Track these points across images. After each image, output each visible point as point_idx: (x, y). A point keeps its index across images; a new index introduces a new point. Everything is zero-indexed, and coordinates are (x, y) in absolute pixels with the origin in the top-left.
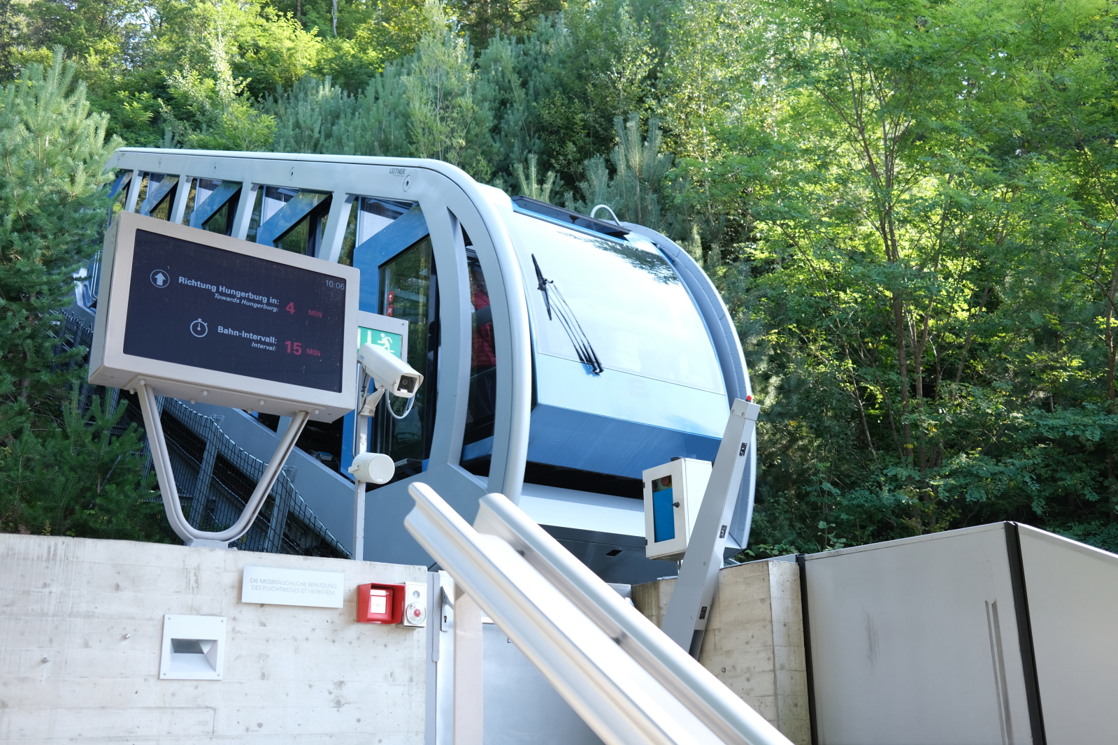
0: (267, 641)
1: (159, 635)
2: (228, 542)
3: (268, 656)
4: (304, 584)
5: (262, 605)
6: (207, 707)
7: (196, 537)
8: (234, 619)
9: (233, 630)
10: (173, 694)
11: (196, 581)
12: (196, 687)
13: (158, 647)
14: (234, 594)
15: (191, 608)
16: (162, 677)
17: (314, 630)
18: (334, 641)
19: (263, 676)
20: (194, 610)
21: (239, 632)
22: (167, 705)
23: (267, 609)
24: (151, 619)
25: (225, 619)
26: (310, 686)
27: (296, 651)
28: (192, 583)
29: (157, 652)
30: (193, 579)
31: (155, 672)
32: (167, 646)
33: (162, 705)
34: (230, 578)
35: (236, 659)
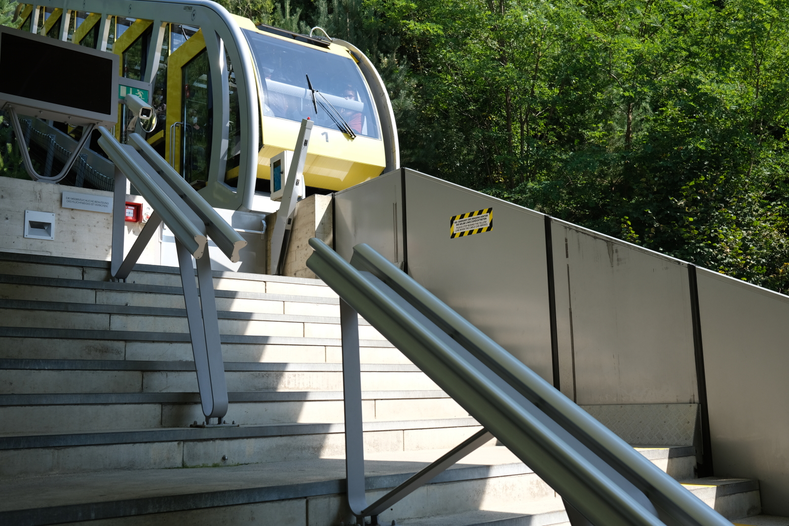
0: (75, 225)
1: (23, 219)
2: (55, 182)
3: (76, 232)
4: (93, 201)
5: (72, 209)
6: (47, 252)
7: (40, 178)
8: (59, 215)
9: (59, 219)
10: (31, 245)
11: (40, 197)
12: (42, 243)
13: (23, 224)
14: (58, 204)
15: (38, 208)
16: (25, 237)
17: (98, 222)
18: (108, 228)
19: (74, 240)
20: (39, 210)
21: (61, 220)
22: (28, 249)
23: (75, 211)
24: (19, 212)
25: (54, 214)
26: (97, 247)
27: (90, 231)
28: (38, 197)
29: (23, 226)
30: (38, 196)
31: (22, 235)
32: (27, 224)
33: (26, 249)
34: (56, 197)
35: (61, 232)
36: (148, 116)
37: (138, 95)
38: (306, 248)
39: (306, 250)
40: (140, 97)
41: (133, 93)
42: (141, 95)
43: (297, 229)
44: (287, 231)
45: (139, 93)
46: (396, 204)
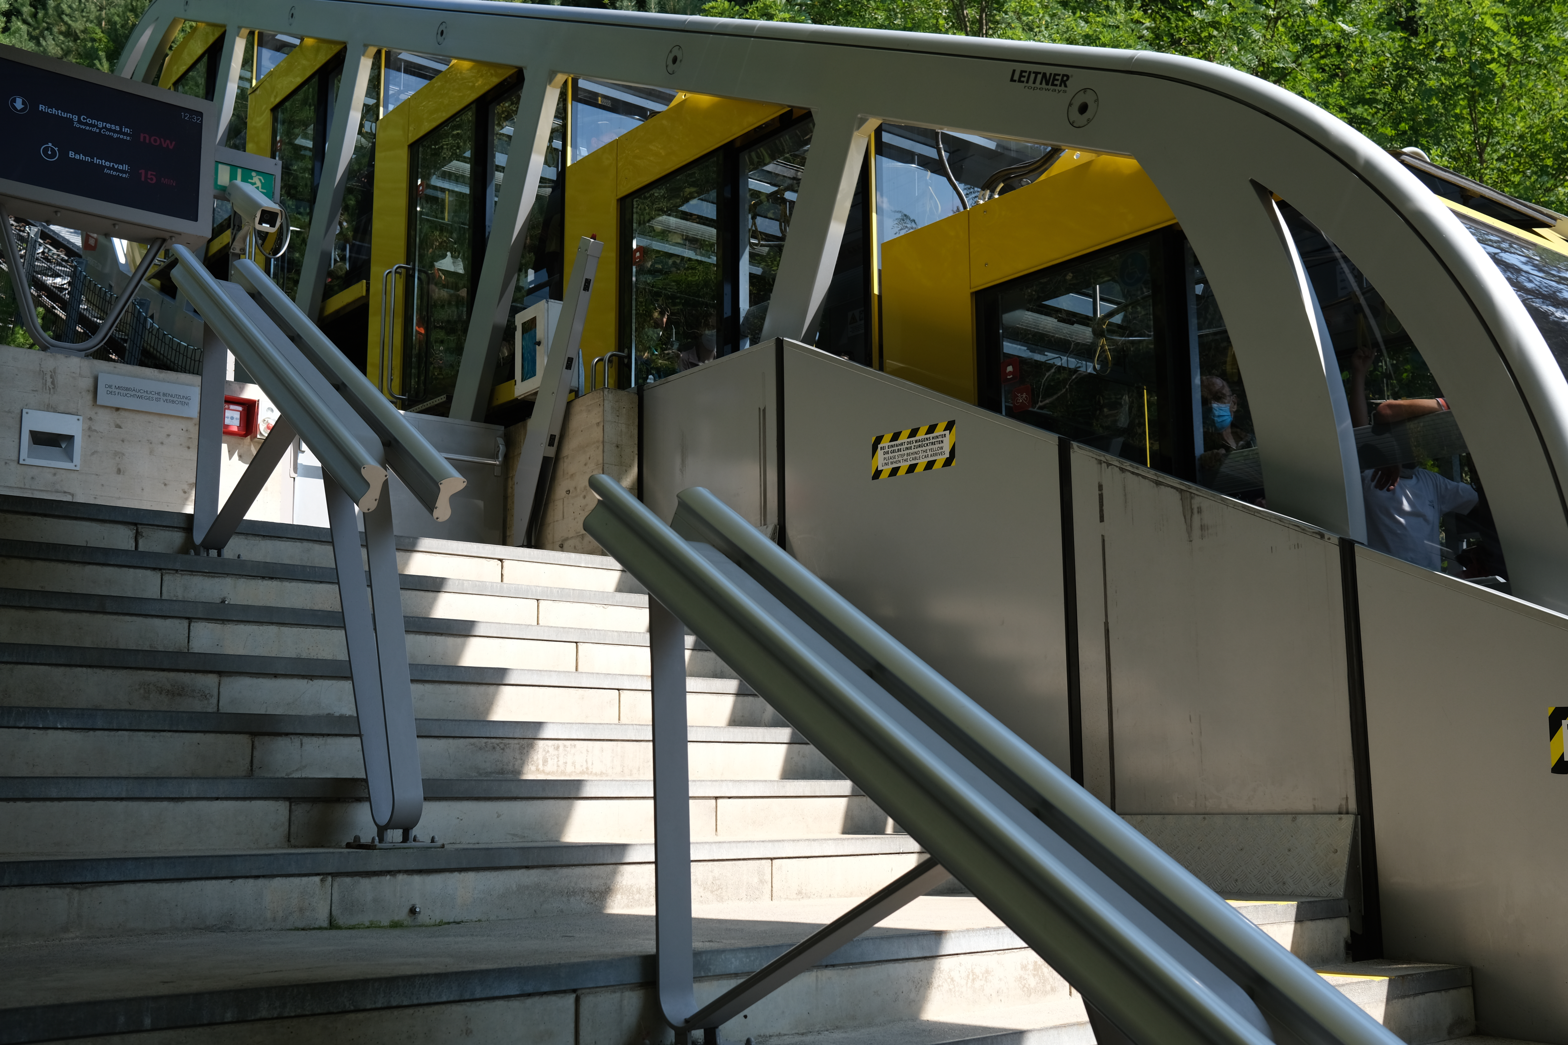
0: (123, 441)
1: (18, 426)
2: (84, 353)
3: (123, 454)
4: (159, 394)
5: (117, 409)
6: (65, 492)
7: (53, 346)
8: (90, 419)
9: (90, 428)
10: (33, 478)
11: (53, 383)
12: (55, 474)
13: (17, 436)
14: (89, 397)
15: (48, 405)
16: (21, 462)
17: (169, 435)
18: (189, 448)
19: (119, 471)
20: (51, 408)
21: (95, 431)
22: (26, 487)
23: (123, 413)
24: (9, 412)
25: (81, 418)
26: (165, 485)
27: (151, 452)
28: (49, 383)
29: (17, 441)
30: (49, 380)
31: (15, 458)
32: (26, 438)
33: (23, 486)
34: (87, 383)
35: (93, 454)
36: (273, 225)
37: (253, 184)
38: (584, 493)
39: (584, 497)
40: (257, 188)
41: (244, 180)
42: (259, 184)
43: (567, 456)
44: (546, 460)
45: (256, 179)
46: (764, 410)
